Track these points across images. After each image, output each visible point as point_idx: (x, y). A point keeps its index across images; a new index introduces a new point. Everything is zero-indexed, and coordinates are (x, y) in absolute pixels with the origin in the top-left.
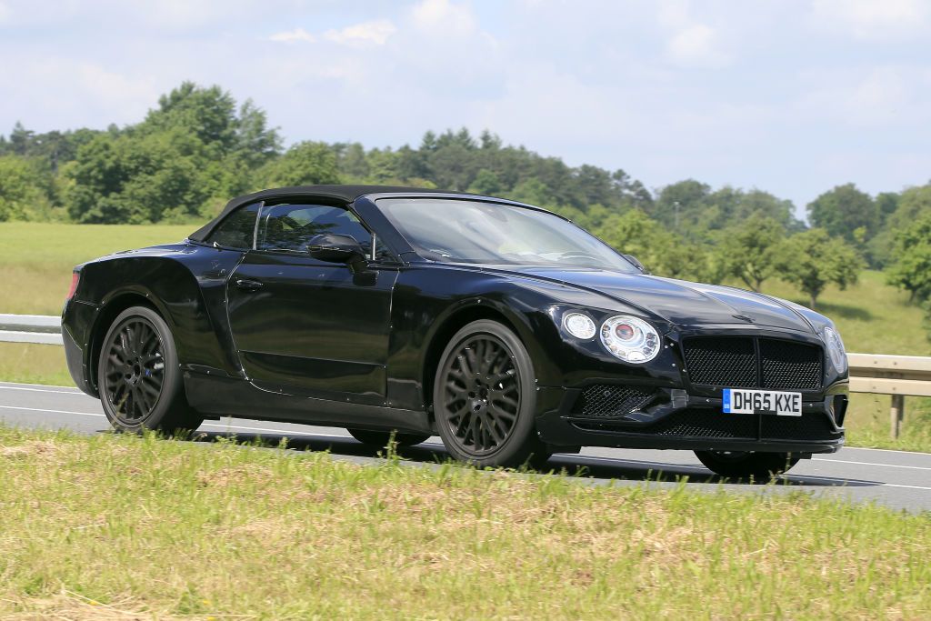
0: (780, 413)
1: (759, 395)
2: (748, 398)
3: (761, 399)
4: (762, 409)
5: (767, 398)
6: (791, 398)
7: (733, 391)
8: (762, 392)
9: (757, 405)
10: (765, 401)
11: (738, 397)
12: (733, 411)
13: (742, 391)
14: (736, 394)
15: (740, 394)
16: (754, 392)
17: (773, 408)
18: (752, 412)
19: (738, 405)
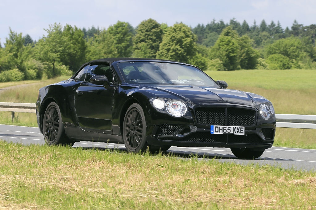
0: (234, 134)
1: (226, 128)
2: (221, 128)
3: (227, 129)
4: (227, 132)
5: (229, 129)
6: (240, 129)
7: (214, 126)
8: (227, 127)
9: (225, 131)
10: (228, 130)
11: (217, 128)
12: (215, 133)
13: (219, 126)
14: (216, 127)
15: (218, 127)
16: (223, 126)
17: (232, 132)
18: (223, 133)
19: (217, 131)
